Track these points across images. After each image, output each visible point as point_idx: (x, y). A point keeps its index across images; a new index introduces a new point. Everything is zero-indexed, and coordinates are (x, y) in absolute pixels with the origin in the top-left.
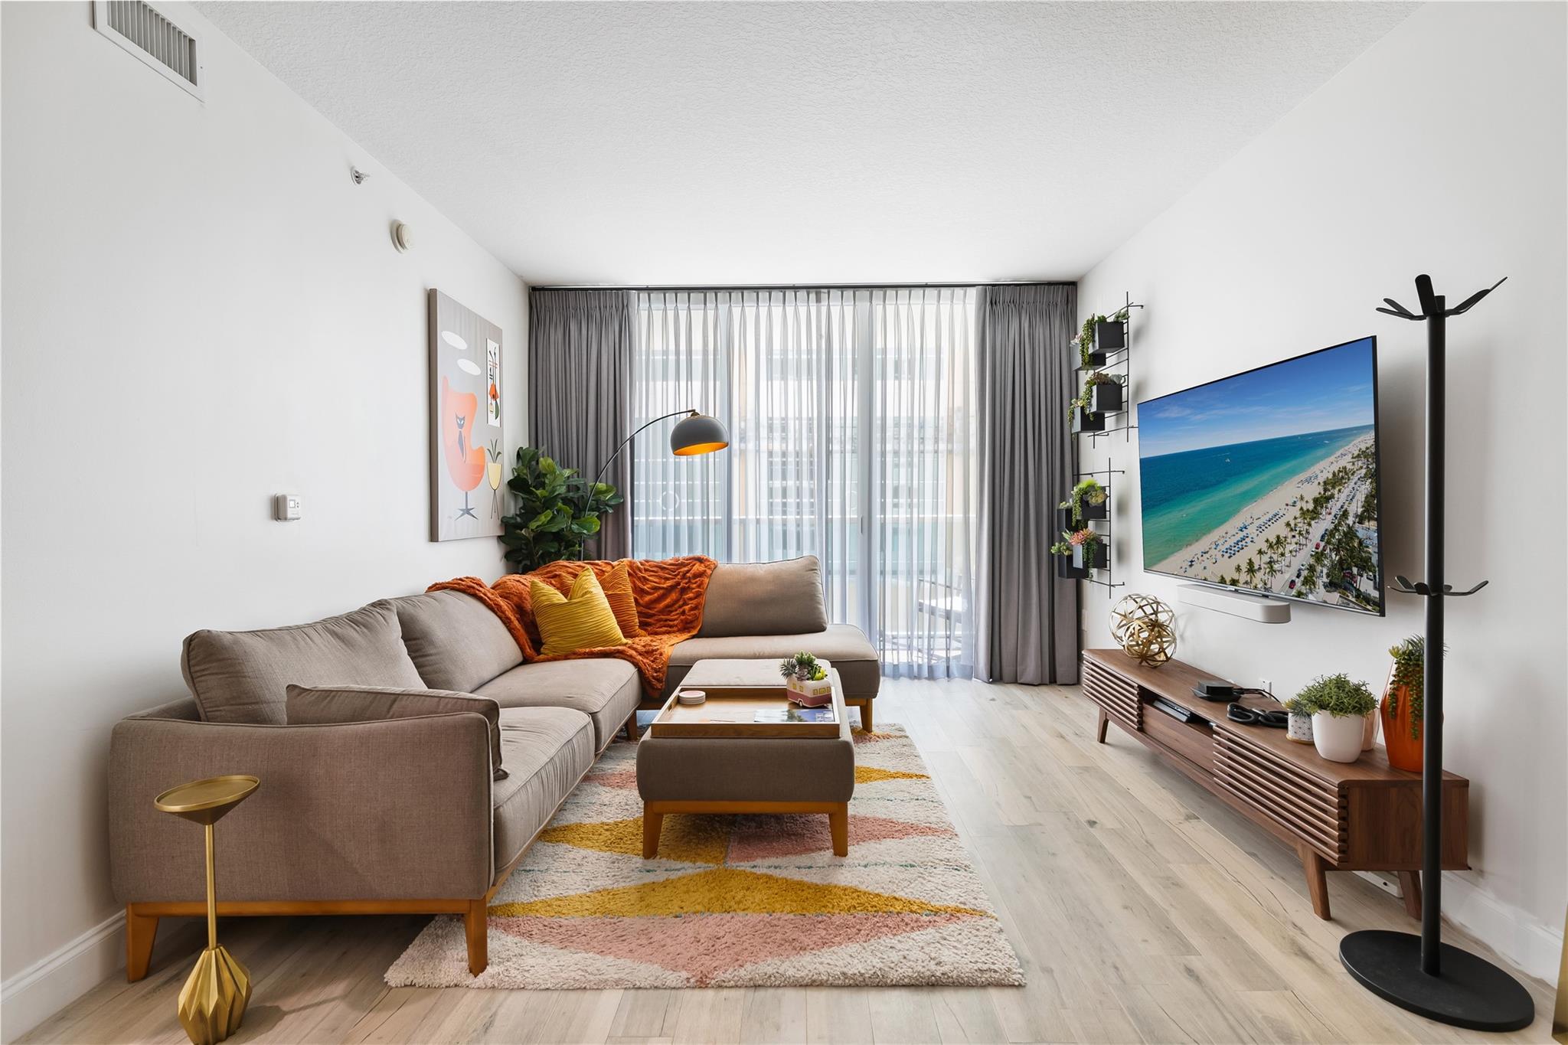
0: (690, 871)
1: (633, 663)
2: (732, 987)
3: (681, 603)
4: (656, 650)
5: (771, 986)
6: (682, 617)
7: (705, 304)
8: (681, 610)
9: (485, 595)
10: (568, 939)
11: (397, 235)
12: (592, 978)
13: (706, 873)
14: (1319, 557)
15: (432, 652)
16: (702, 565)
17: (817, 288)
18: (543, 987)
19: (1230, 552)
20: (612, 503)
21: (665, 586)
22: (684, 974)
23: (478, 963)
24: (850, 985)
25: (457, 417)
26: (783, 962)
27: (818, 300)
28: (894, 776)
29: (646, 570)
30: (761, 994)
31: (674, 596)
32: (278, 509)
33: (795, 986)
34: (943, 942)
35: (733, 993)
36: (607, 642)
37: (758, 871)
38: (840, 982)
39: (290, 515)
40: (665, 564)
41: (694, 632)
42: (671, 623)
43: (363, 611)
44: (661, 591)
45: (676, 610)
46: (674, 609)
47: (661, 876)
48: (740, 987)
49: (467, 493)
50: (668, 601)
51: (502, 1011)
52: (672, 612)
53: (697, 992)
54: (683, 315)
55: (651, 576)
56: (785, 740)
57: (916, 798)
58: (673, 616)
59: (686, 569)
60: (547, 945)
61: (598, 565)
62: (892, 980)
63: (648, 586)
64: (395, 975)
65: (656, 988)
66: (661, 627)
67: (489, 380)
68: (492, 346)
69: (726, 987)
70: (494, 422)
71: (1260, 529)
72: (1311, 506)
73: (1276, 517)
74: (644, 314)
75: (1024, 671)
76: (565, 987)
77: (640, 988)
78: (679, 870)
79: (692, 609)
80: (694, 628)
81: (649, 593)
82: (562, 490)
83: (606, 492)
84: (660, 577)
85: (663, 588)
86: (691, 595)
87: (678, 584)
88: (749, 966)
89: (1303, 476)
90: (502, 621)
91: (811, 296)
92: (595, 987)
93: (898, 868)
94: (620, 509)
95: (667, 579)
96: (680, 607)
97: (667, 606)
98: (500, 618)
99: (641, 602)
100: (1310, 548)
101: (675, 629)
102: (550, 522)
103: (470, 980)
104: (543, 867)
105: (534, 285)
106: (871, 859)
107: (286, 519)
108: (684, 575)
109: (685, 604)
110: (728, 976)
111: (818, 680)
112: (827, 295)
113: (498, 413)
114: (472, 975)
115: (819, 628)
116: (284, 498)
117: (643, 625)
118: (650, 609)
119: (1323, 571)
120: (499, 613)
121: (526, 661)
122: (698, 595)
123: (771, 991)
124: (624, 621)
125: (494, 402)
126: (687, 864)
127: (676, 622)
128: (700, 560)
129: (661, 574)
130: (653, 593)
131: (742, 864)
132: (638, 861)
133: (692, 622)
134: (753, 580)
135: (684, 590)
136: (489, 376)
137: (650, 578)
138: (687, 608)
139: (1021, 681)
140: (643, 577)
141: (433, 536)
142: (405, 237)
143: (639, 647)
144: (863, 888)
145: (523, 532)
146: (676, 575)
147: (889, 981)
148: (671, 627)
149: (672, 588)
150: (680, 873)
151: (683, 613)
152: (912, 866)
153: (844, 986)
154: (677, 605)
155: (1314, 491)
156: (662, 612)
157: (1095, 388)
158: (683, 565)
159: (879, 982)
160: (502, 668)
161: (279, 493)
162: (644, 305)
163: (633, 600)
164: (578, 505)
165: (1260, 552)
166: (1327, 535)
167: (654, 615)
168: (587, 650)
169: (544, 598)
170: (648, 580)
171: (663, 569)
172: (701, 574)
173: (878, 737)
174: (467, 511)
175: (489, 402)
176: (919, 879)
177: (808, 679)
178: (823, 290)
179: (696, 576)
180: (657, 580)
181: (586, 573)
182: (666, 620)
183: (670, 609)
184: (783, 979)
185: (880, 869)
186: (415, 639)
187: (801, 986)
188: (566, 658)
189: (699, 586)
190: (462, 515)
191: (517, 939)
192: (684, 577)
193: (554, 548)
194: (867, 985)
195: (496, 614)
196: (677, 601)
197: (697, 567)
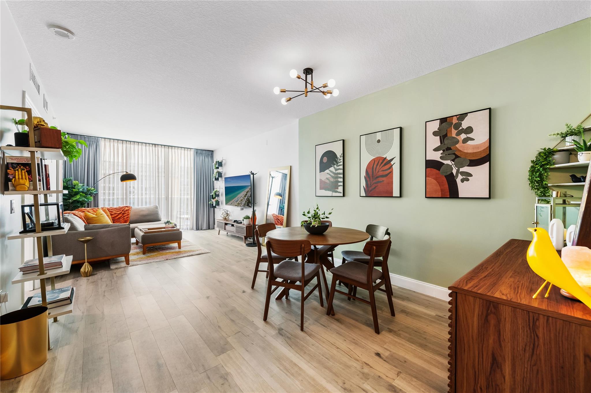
12: (149, 262)
14: (246, 202)
19: (236, 202)
20: (95, 193)
21: (118, 213)
26: (176, 256)
29: (111, 209)
31: (120, 215)
41: (128, 223)
44: (117, 214)
46: (121, 218)
50: (119, 216)
53: (167, 261)
59: (123, 209)
65: (160, 261)
71: (240, 198)
72: (245, 195)
73: (242, 196)
75: (203, 227)
77: (157, 262)
79: (127, 218)
82: (81, 190)
83: (94, 190)
86: (126, 215)
88: (173, 257)
89: (244, 191)
95: (118, 211)
97: (119, 218)
99: (112, 217)
100: (245, 201)
101: (122, 223)
102: (79, 198)
109: (124, 217)
110: (171, 259)
115: (159, 220)
117: (113, 222)
118: (114, 218)
119: (246, 203)
122: (128, 215)
124: (110, 221)
127: (122, 221)
128: (127, 207)
129: (116, 210)
130: (115, 215)
131: (161, 252)
133: (127, 221)
134: (142, 211)
135: (123, 214)
138: (125, 218)
140: (111, 211)
146: (121, 210)
147: (193, 255)
149: (120, 213)
151: (124, 219)
155: (245, 193)
156: (118, 219)
157: (217, 173)
164: (87, 193)
165: (240, 201)
166: (247, 199)
167: (115, 220)
169: (90, 216)
170: (113, 212)
171: (116, 209)
172: (128, 210)
179: (127, 210)
180: (115, 212)
181: (99, 210)
182: (119, 221)
189: (128, 213)
192: (123, 211)
196: (122, 216)
197: (127, 208)
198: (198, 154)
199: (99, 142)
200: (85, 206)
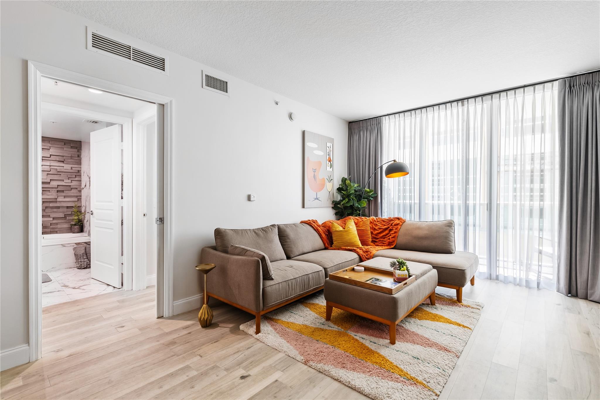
0: (334, 329)
1: (358, 254)
2: (313, 368)
3: (389, 235)
4: (369, 251)
5: (324, 374)
6: (388, 240)
7: (411, 116)
8: (389, 237)
9: (314, 226)
10: (283, 334)
11: (290, 117)
12: (279, 347)
13: (338, 331)
16: (399, 221)
17: (462, 100)
18: (268, 344)
20: (373, 196)
21: (383, 228)
22: (302, 358)
23: (258, 331)
24: (350, 387)
25: (313, 169)
26: (333, 369)
27: (463, 105)
28: (451, 322)
29: (378, 221)
30: (320, 374)
31: (387, 232)
32: (249, 198)
33: (332, 378)
34: (399, 390)
35: (313, 370)
36: (354, 246)
37: (355, 337)
38: (347, 384)
39: (252, 200)
40: (385, 219)
41: (392, 247)
42: (384, 242)
43: (267, 227)
44: (382, 230)
45: (387, 237)
46: (386, 237)
47: (326, 327)
48: (316, 370)
49: (317, 193)
50: (384, 234)
51: (255, 346)
52: (385, 238)
53: (303, 365)
54: (402, 122)
55: (379, 223)
56: (370, 290)
57: (452, 335)
58: (385, 240)
59: (393, 222)
60: (278, 334)
61: (362, 218)
62: (365, 393)
63: (377, 227)
64: (242, 327)
65: (293, 358)
66: (380, 243)
67: (327, 156)
68: (329, 144)
69: (312, 367)
70: (329, 168)
74: (387, 125)
75: (592, 294)
76: (273, 347)
77: (289, 356)
78: (331, 327)
79: (392, 238)
80: (392, 245)
81: (377, 230)
82: (353, 191)
83: (370, 192)
84: (382, 224)
85: (382, 229)
86: (393, 232)
87: (389, 227)
88: (322, 364)
90: (319, 234)
91: (459, 104)
92: (279, 350)
93: (410, 357)
94: (376, 198)
95: (385, 225)
96: (389, 236)
97: (383, 236)
98: (318, 233)
99: (374, 233)
101: (385, 244)
102: (347, 203)
103: (254, 335)
104: (296, 313)
105: (350, 121)
106: (402, 350)
107: (251, 201)
108: (392, 224)
109: (390, 235)
110: (314, 365)
111: (402, 271)
112: (467, 102)
113: (331, 166)
114: (255, 334)
115: (448, 251)
116: (250, 195)
117: (373, 242)
118: (377, 236)
120: (318, 232)
121: (326, 248)
122: (395, 232)
123: (323, 375)
124: (364, 239)
125: (329, 163)
126: (336, 327)
127: (386, 242)
128: (398, 219)
129: (383, 223)
130: (379, 230)
131: (353, 333)
132: (324, 320)
133: (392, 243)
134: (419, 228)
135: (391, 230)
136: (327, 155)
137: (378, 224)
138: (390, 237)
139: (590, 299)
140: (376, 224)
141: (303, 207)
142: (293, 117)
143: (364, 249)
144: (388, 358)
145: (339, 206)
146: (389, 224)
147: (364, 393)
148: (384, 243)
149: (386, 229)
150: (331, 328)
151: (389, 239)
152: (418, 359)
153: (348, 386)
154: (387, 236)
156: (381, 237)
158: (392, 220)
159: (360, 391)
160: (314, 249)
161: (250, 194)
162: (387, 120)
163: (370, 232)
164: (359, 197)
167: (378, 238)
168: (345, 248)
169: (335, 228)
170: (377, 225)
171: (384, 221)
172: (397, 224)
173: (463, 305)
174: (317, 199)
175: (327, 163)
176: (416, 365)
178: (465, 100)
179: (395, 225)
180: (381, 225)
181: (351, 221)
182: (382, 241)
183: (384, 237)
184: (329, 373)
185: (403, 354)
186: (284, 237)
187: (334, 379)
188: (339, 249)
189: (396, 229)
190: (315, 200)
191: (272, 329)
192: (392, 225)
193: (349, 212)
194: (356, 390)
195: (317, 232)
196: (388, 234)
197: (397, 222)
200: (360, 213)
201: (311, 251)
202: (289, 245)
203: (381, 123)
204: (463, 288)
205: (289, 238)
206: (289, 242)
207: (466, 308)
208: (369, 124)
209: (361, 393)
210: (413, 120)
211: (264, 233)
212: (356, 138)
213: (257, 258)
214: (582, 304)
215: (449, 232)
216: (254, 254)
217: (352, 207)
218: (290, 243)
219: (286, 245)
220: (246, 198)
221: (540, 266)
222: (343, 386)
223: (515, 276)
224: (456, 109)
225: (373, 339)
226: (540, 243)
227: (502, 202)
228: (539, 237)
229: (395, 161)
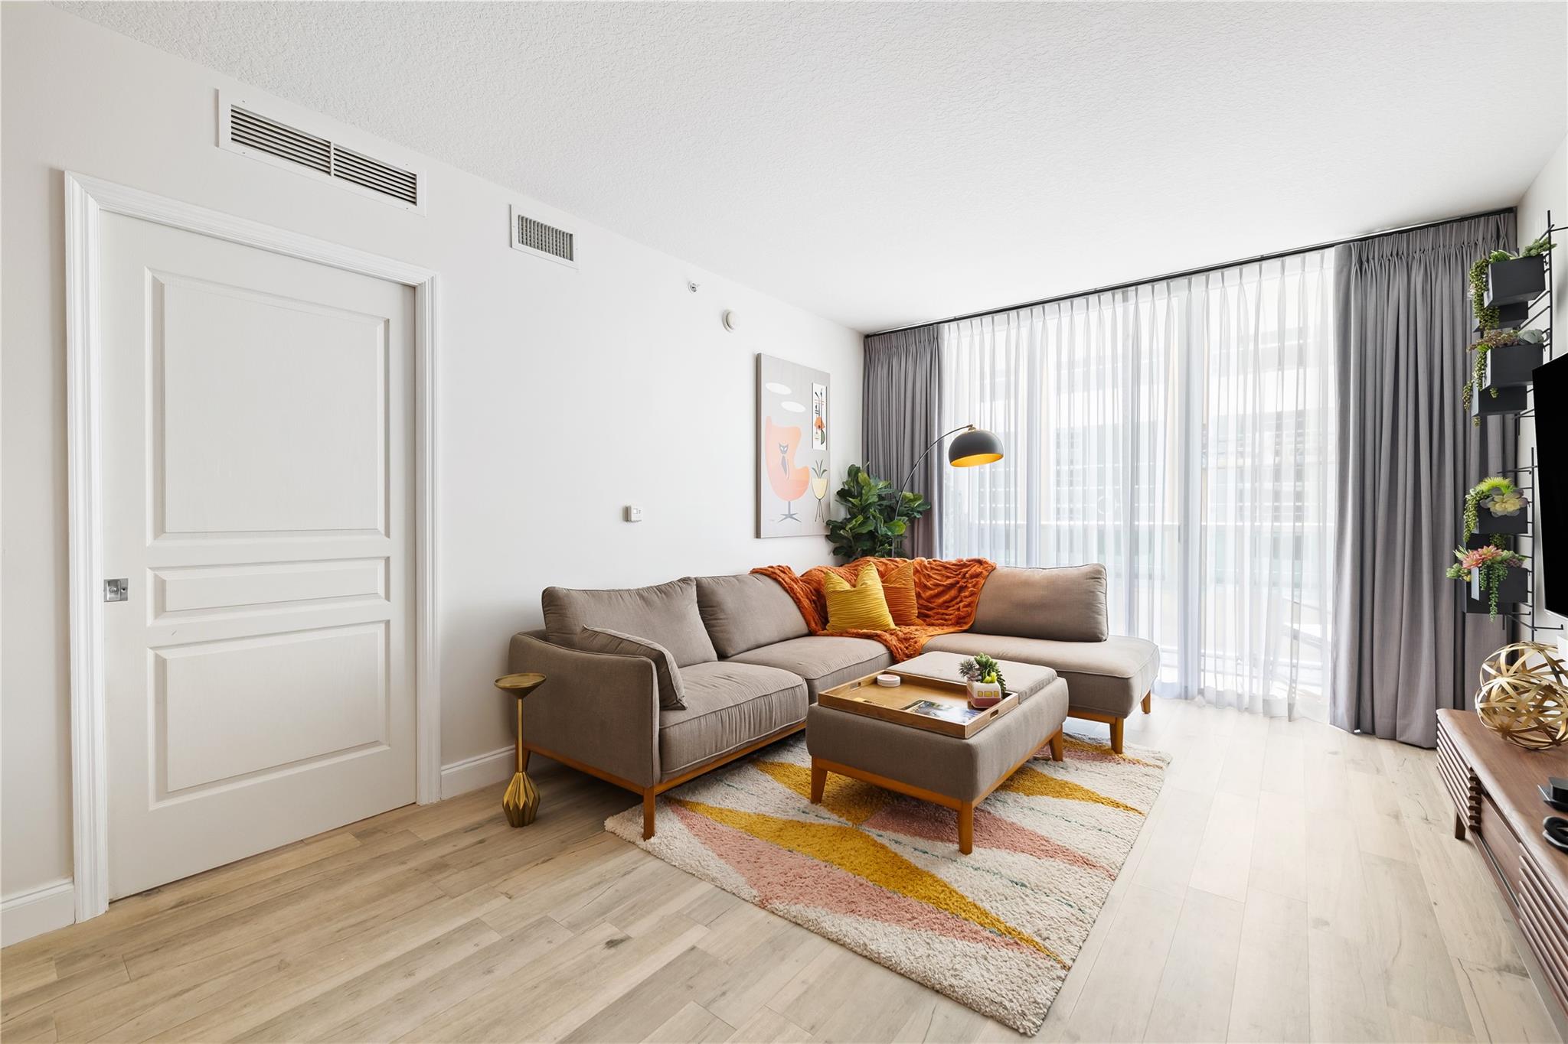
0: (831, 823)
1: (886, 646)
2: (780, 916)
3: (958, 600)
4: (913, 638)
5: (807, 929)
6: (956, 613)
7: (1009, 324)
8: (958, 606)
9: (783, 579)
10: (711, 838)
11: (726, 322)
12: (701, 869)
13: (840, 828)
15: (722, 617)
16: (982, 567)
17: (1124, 288)
18: (673, 863)
20: (921, 509)
21: (945, 583)
22: (755, 892)
23: (649, 832)
24: (866, 957)
25: (780, 446)
26: (828, 915)
27: (1125, 299)
28: (1098, 800)
29: (932, 568)
30: (797, 930)
31: (953, 593)
32: (627, 515)
33: (824, 937)
34: (982, 960)
35: (779, 920)
36: (875, 627)
37: (880, 840)
38: (859, 950)
39: (633, 519)
40: (949, 563)
41: (966, 627)
42: (947, 617)
43: (671, 584)
44: (941, 588)
45: (953, 606)
46: (951, 604)
47: (810, 819)
48: (786, 919)
49: (789, 503)
50: (946, 597)
51: (641, 868)
52: (949, 607)
53: (757, 909)
54: (988, 337)
55: (936, 573)
56: (915, 730)
57: (1099, 827)
58: (949, 611)
59: (966, 570)
60: (697, 837)
61: (896, 562)
62: (901, 969)
63: (931, 582)
64: (610, 823)
65: (734, 894)
66: (937, 620)
67: (815, 415)
68: (818, 388)
69: (777, 914)
70: (818, 445)
74: (954, 342)
75: (1406, 727)
76: (684, 868)
77: (724, 889)
78: (824, 818)
79: (965, 606)
80: (966, 623)
81: (930, 589)
82: (875, 499)
83: (915, 500)
84: (943, 575)
85: (943, 585)
86: (967, 594)
87: (958, 582)
88: (800, 907)
90: (794, 600)
91: (1116, 296)
92: (700, 876)
93: (1005, 882)
94: (928, 514)
95: (948, 577)
96: (957, 604)
97: (945, 602)
98: (792, 598)
99: (923, 595)
101: (950, 622)
102: (862, 524)
103: (641, 842)
104: (740, 787)
105: (867, 333)
106: (988, 865)
107: (631, 521)
108: (964, 575)
109: (961, 601)
110: (781, 907)
111: (987, 683)
112: (1135, 292)
113: (824, 439)
114: (642, 839)
115: (1093, 636)
116: (630, 507)
117: (921, 616)
118: (930, 603)
120: (792, 594)
121: (811, 633)
122: (972, 594)
123: (804, 932)
124: (900, 610)
125: (819, 432)
126: (835, 817)
127: (951, 617)
128: (980, 562)
129: (944, 572)
130: (934, 589)
131: (874, 830)
132: (806, 802)
133: (964, 618)
134: (1027, 584)
135: (962, 589)
136: (814, 411)
137: (934, 576)
138: (961, 604)
139: (1401, 739)
140: (928, 575)
141: (758, 535)
142: (731, 324)
143: (900, 633)
144: (955, 886)
145: (841, 532)
146: (957, 575)
147: (899, 968)
148: (946, 620)
149: (951, 586)
150: (822, 821)
151: (959, 609)
152: (1023, 885)
153: (861, 955)
154: (954, 603)
156: (940, 606)
157: (1489, 353)
158: (964, 565)
159: (890, 965)
160: (783, 636)
161: (628, 505)
162: (954, 334)
163: (914, 594)
164: (890, 513)
167: (933, 608)
168: (855, 631)
169: (832, 585)
170: (931, 577)
171: (946, 568)
172: (977, 575)
173: (1124, 760)
174: (790, 516)
175: (815, 431)
176: (1018, 899)
177: (977, 681)
178: (1129, 288)
179: (973, 576)
180: (939, 578)
181: (869, 568)
182: (943, 614)
183: (947, 604)
184: (817, 927)
185: (988, 877)
186: (711, 607)
187: (829, 939)
188: (841, 635)
189: (974, 586)
190: (785, 518)
191: (683, 827)
192: (964, 577)
193: (866, 546)
194: (880, 963)
195: (789, 594)
196: (955, 598)
197: (977, 569)
198: (1372, 267)
199: (937, 338)
200: (891, 550)
201: (777, 639)
202: (723, 626)
203: (939, 340)
204: (1125, 720)
205: (723, 611)
206: (724, 619)
207: (1131, 765)
208: (911, 339)
209: (891, 970)
210: (1013, 332)
211: (662, 597)
212: (882, 372)
213: (645, 659)
214: (1384, 750)
215: (1093, 592)
216: (638, 648)
217: (872, 535)
218: (726, 621)
219: (716, 626)
220: (620, 514)
221: (1294, 666)
222: (850, 955)
223: (1240, 692)
224: (1110, 307)
225: (922, 843)
226: (1296, 616)
227: (1211, 523)
228: (1293, 603)
229: (970, 426)
